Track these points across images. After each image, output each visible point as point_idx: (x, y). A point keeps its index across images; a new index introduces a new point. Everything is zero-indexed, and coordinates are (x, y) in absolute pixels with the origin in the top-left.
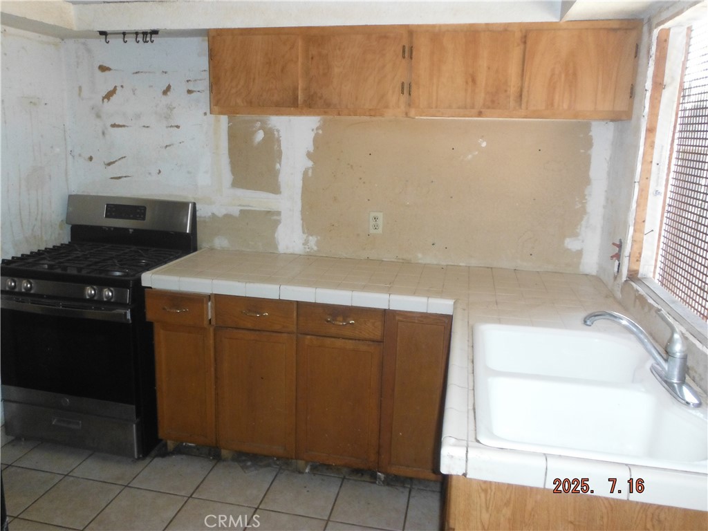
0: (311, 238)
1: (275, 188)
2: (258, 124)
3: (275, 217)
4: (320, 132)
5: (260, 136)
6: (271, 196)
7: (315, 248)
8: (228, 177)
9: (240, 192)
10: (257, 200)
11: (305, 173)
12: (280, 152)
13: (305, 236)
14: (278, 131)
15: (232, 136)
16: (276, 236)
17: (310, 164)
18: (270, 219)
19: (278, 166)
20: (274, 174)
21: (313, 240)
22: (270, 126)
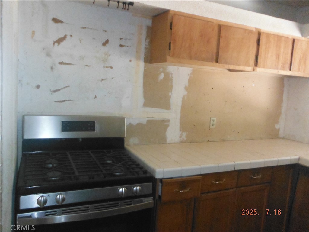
0: (183, 133)
1: (167, 107)
2: (161, 70)
3: (167, 123)
4: (192, 76)
5: (162, 76)
6: (166, 111)
7: (185, 139)
8: (141, 101)
9: (148, 109)
10: (157, 114)
11: (183, 98)
12: (172, 86)
13: (181, 132)
14: (172, 74)
15: (146, 75)
16: (166, 134)
17: (186, 93)
18: (164, 124)
19: (170, 94)
20: (168, 98)
21: (184, 134)
22: (168, 71)
